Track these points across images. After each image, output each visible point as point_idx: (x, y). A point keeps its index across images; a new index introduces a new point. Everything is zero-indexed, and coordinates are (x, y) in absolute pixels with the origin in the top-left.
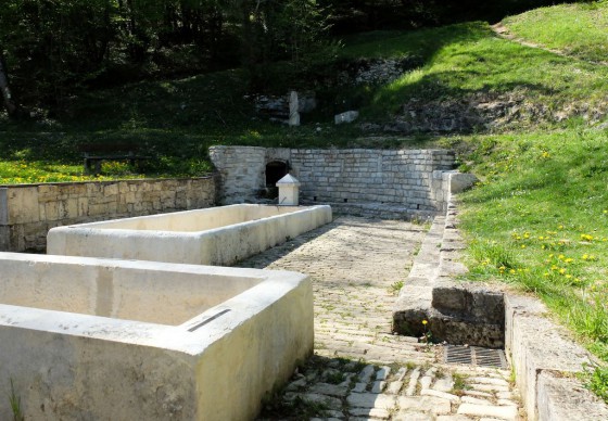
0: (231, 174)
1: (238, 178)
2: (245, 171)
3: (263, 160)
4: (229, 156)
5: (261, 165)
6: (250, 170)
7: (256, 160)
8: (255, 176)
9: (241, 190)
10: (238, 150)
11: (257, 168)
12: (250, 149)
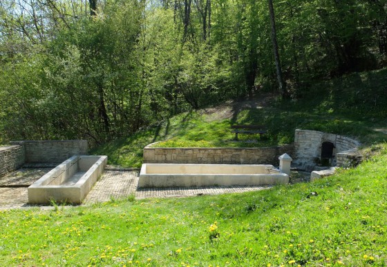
0: (301, 146)
1: (305, 149)
2: (310, 145)
3: (321, 140)
4: (301, 136)
5: (319, 144)
6: (313, 145)
7: (316, 139)
8: (315, 149)
9: (306, 156)
10: (307, 132)
11: (317, 144)
12: (314, 132)
